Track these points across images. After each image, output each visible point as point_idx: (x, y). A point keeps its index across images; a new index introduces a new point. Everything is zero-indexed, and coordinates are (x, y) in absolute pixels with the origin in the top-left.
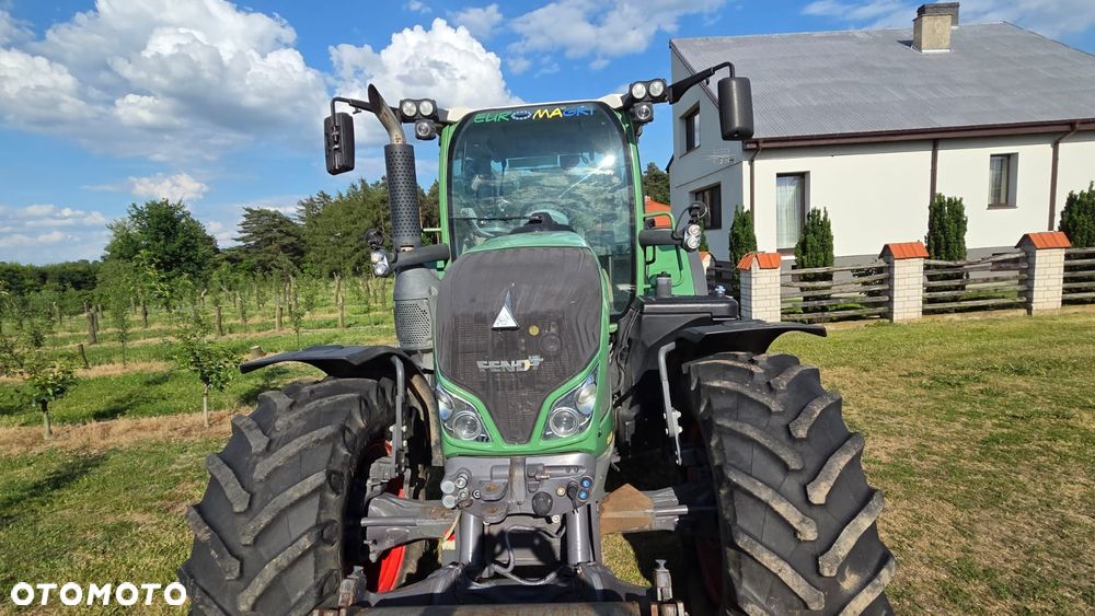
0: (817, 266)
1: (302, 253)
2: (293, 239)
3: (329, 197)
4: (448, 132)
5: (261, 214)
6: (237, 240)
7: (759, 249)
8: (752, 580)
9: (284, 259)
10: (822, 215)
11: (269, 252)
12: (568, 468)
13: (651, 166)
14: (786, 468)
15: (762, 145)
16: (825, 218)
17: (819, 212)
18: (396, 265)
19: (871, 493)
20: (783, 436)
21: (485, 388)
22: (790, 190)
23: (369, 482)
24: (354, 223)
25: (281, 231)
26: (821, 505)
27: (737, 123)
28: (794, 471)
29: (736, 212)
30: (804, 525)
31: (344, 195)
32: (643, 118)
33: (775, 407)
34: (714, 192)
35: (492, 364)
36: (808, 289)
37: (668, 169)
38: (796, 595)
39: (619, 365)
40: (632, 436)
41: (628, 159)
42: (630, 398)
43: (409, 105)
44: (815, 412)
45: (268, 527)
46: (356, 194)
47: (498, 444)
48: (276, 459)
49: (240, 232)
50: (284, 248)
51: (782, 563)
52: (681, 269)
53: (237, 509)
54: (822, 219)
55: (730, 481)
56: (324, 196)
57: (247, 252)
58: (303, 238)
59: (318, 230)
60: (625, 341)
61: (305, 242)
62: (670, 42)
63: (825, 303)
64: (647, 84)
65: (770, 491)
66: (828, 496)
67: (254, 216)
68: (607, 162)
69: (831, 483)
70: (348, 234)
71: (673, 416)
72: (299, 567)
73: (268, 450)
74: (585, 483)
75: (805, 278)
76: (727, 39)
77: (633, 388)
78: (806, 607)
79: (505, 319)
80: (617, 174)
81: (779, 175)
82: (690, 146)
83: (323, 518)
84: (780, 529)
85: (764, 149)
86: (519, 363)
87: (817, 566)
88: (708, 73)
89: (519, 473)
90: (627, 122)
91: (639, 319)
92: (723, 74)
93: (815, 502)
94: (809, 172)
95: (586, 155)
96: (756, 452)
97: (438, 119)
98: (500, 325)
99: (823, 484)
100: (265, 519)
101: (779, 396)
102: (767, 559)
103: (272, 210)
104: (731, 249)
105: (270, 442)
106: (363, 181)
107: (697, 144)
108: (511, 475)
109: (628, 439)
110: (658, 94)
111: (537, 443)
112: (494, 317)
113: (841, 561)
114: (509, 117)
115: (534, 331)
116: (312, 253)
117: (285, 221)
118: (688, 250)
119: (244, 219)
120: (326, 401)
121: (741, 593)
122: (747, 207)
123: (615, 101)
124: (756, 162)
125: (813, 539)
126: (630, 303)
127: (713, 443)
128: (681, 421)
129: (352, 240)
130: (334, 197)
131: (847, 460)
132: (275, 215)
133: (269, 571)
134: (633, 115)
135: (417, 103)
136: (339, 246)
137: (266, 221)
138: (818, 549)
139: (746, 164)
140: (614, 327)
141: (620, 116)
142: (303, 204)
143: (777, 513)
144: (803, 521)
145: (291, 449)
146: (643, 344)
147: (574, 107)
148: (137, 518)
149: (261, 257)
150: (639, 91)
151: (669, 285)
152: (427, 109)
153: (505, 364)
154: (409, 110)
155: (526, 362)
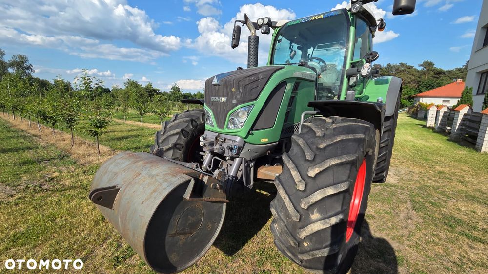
12: (233, 141)
14: (305, 158)
26: (311, 177)
28: (308, 160)
30: (300, 183)
33: (319, 134)
35: (214, 98)
43: (260, 20)
44: (336, 139)
45: (165, 139)
48: (173, 123)
51: (286, 196)
65: (293, 166)
66: (317, 175)
69: (321, 169)
74: (236, 147)
79: (215, 81)
83: (178, 142)
84: (293, 182)
86: (221, 98)
87: (300, 202)
93: (309, 175)
96: (299, 150)
97: (269, 25)
98: (214, 83)
99: (317, 169)
102: (281, 192)
111: (225, 130)
113: (311, 204)
114: (301, 21)
125: (302, 190)
131: (336, 162)
135: (263, 19)
138: (302, 195)
143: (291, 175)
144: (300, 181)
152: (266, 21)
153: (217, 98)
154: (260, 22)
155: (223, 99)
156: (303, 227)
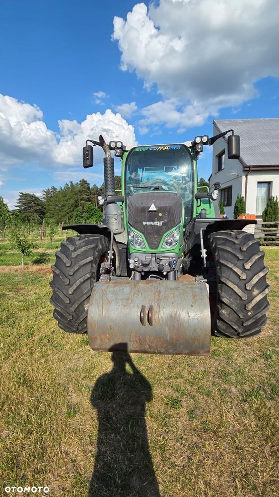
0: (271, 221)
1: (44, 214)
2: (40, 207)
3: (56, 189)
4: (126, 154)
5: (27, 195)
6: (16, 206)
7: (247, 212)
8: (225, 292)
9: (36, 216)
10: (275, 199)
11: (30, 212)
12: (169, 257)
13: (202, 179)
14: (238, 259)
15: (252, 169)
16: (276, 201)
17: (274, 198)
18: (106, 201)
19: (265, 267)
20: (239, 251)
21: (145, 231)
22: (264, 189)
23: (101, 268)
24: (67, 201)
25: (35, 203)
27: (234, 152)
28: (241, 260)
29: (238, 197)
30: (243, 275)
31: (63, 188)
32: (199, 150)
33: (237, 242)
34: (229, 189)
35: (148, 223)
36: (267, 231)
37: (209, 180)
38: (238, 295)
39: (185, 242)
40: (189, 268)
41: (193, 169)
42: (189, 255)
43: (113, 143)
44: (250, 244)
45: (77, 270)
46: (68, 188)
47: (148, 249)
48: (78, 252)
49: (18, 203)
50: (36, 211)
51: (235, 286)
52: (210, 208)
53: (67, 265)
54: (275, 201)
55: (220, 262)
56: (54, 188)
57: (20, 212)
58: (45, 207)
59: (51, 203)
60: (188, 233)
61: (45, 208)
62: (213, 121)
63: (274, 237)
64: (201, 137)
65: (233, 265)
66: (251, 266)
67: (24, 196)
68: (183, 170)
69: (252, 263)
70: (64, 206)
71: (204, 251)
72: (86, 283)
73: (75, 250)
74: (175, 262)
75: (266, 226)
76: (239, 121)
77: (190, 250)
78: (241, 299)
79: (153, 208)
80: (188, 176)
81: (259, 183)
82: (220, 169)
83: (92, 271)
84: (235, 276)
85: (252, 170)
86: (156, 223)
87: (246, 286)
88: (225, 133)
89: (154, 259)
90: (193, 153)
91: (194, 224)
92: (230, 134)
93: (247, 268)
94: (272, 182)
95: (176, 167)
96: (229, 255)
97: (123, 149)
98: (151, 210)
99: (249, 263)
100: (76, 268)
101: (239, 240)
102: (230, 284)
103: (32, 194)
104: (235, 213)
105: (75, 248)
106: (71, 182)
107: (223, 168)
108: (151, 259)
109: (187, 269)
110: (205, 141)
111: (160, 249)
112: (149, 207)
113: (253, 285)
114: (148, 149)
115: (160, 214)
116: (48, 214)
117: (37, 199)
118: (213, 200)
119: (20, 197)
120: (91, 238)
121: (221, 295)
122: (243, 195)
123: (189, 144)
124: (248, 176)
125: (245, 278)
126: (191, 220)
127: (216, 254)
128: (206, 253)
129: (66, 209)
130: (58, 189)
131: (258, 258)
132: (33, 196)
133: (78, 283)
134: (196, 149)
135: (116, 143)
136: (60, 211)
137: (29, 199)
138: (246, 281)
139: (244, 177)
140: (184, 229)
141: (190, 150)
142: (45, 192)
143: (234, 271)
144: (242, 273)
145: (82, 250)
146: (195, 233)
147: (173, 146)
148: (7, 293)
149: (26, 214)
150: (198, 140)
151: (205, 213)
152: (119, 145)
153: (152, 223)
154: (113, 145)
155: (158, 222)
156: (250, 302)
